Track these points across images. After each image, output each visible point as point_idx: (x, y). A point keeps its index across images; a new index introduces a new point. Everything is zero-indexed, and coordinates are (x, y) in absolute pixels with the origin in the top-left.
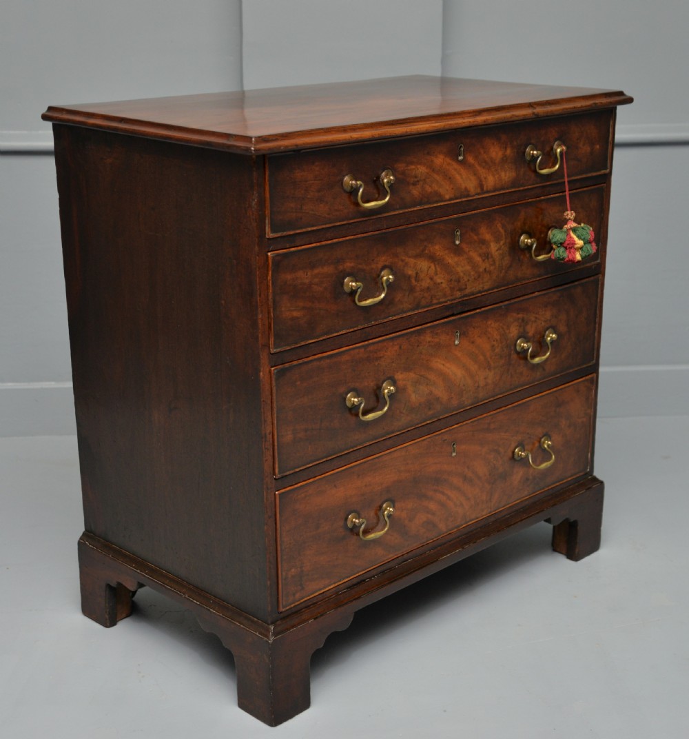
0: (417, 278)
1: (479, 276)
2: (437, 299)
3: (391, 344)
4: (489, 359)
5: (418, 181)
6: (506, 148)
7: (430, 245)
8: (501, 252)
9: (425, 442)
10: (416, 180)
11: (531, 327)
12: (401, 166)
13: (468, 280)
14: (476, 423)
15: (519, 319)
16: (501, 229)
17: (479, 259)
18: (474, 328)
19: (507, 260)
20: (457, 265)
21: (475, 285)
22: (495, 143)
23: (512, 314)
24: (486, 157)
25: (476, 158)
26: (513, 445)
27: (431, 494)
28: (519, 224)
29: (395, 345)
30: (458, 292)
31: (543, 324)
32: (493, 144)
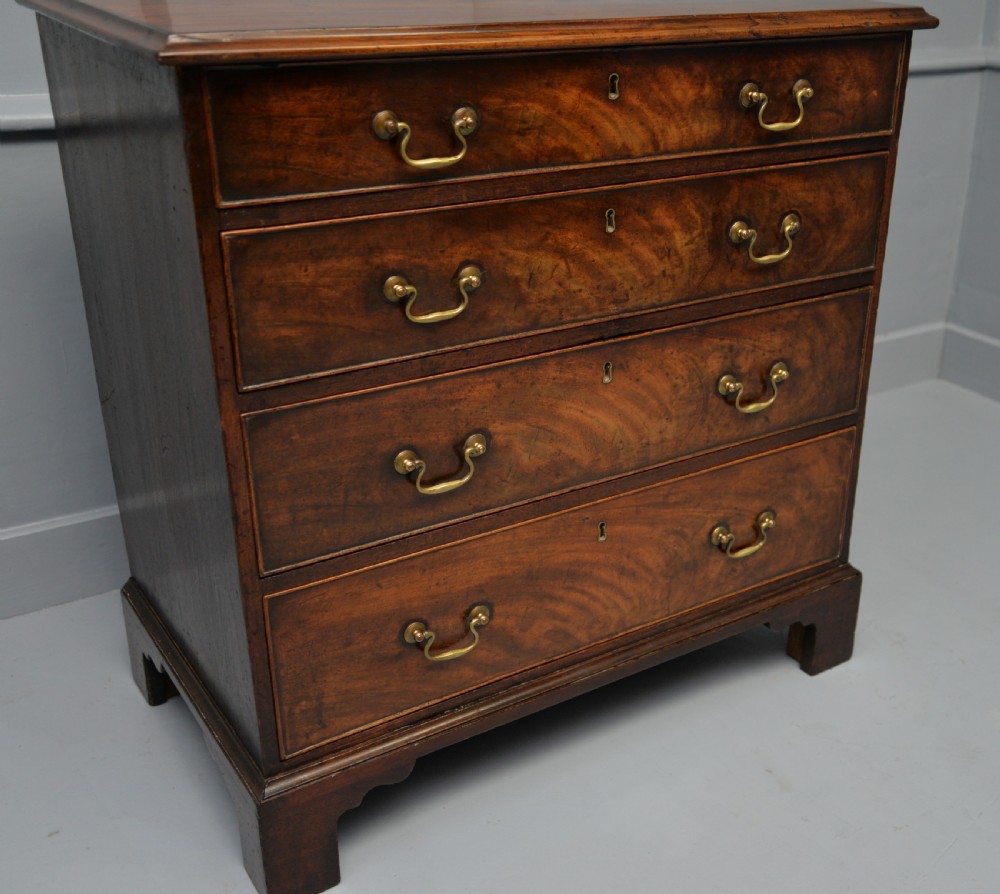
0: (532, 280)
1: (652, 283)
2: (571, 315)
3: (481, 380)
4: (668, 405)
5: (528, 129)
6: (702, 85)
7: (556, 232)
8: (693, 247)
9: (548, 523)
10: (525, 126)
11: (747, 359)
12: (494, 102)
13: (632, 288)
14: (641, 495)
15: (723, 347)
16: (693, 212)
17: (652, 256)
18: (640, 359)
19: (705, 259)
20: (610, 264)
21: (644, 295)
22: (682, 76)
23: (711, 340)
24: (663, 96)
25: (644, 97)
26: (709, 525)
27: (560, 593)
28: (728, 206)
29: (489, 382)
30: (612, 305)
31: (767, 355)
32: (677, 77)
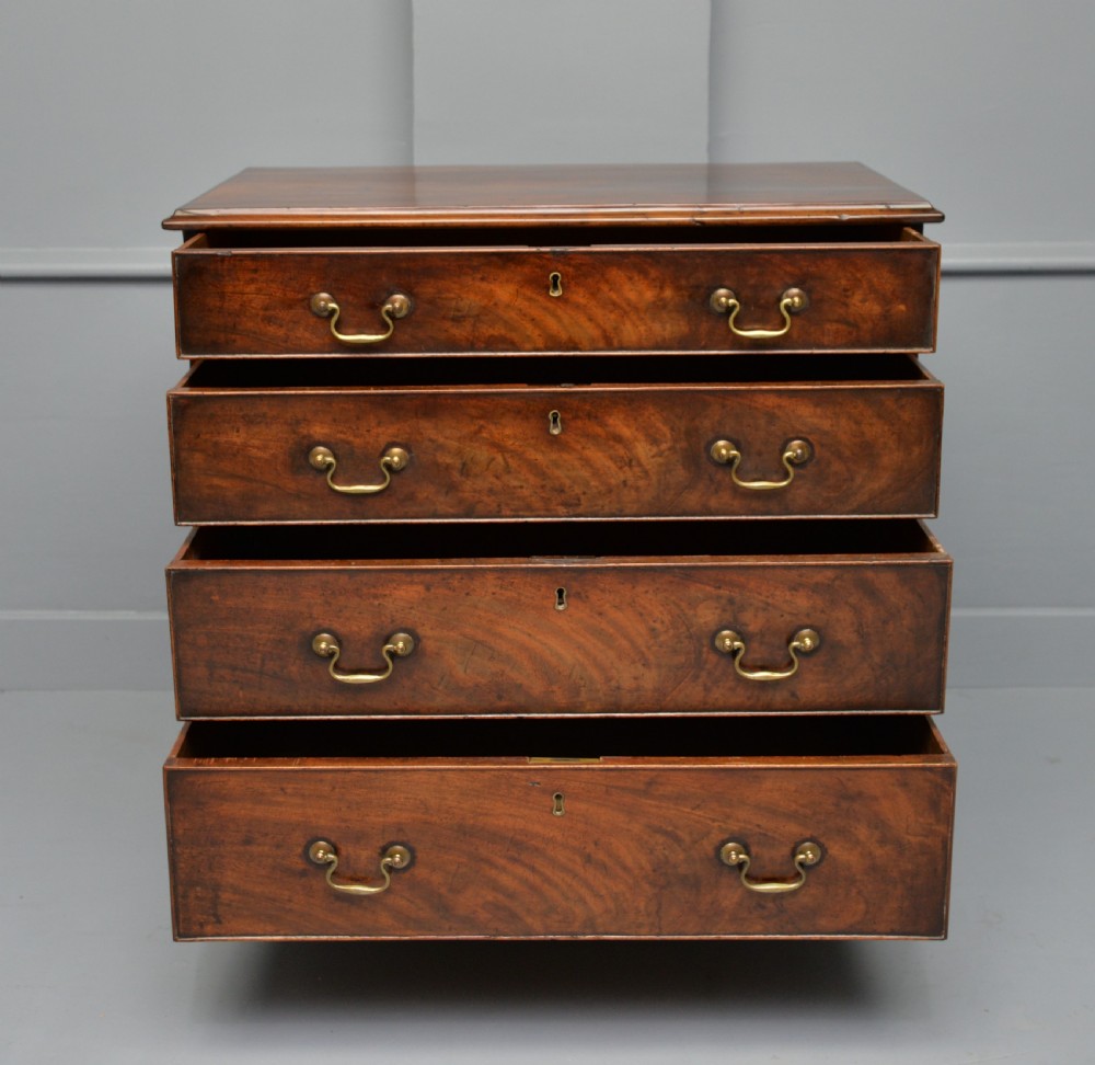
0: (465, 470)
3: (408, 580)
4: (644, 650)
5: (464, 317)
6: (662, 288)
7: (492, 427)
8: (663, 461)
10: (459, 314)
11: (756, 617)
13: (584, 493)
15: (719, 597)
16: (659, 425)
17: (609, 464)
19: (680, 475)
20: (556, 465)
21: (600, 502)
22: (636, 278)
23: (702, 586)
24: (614, 296)
25: (593, 295)
26: (716, 837)
27: (502, 862)
28: (707, 423)
29: (416, 583)
30: (559, 507)
31: (788, 618)
32: (630, 279)
